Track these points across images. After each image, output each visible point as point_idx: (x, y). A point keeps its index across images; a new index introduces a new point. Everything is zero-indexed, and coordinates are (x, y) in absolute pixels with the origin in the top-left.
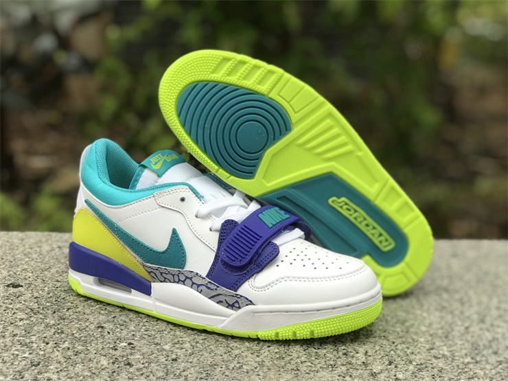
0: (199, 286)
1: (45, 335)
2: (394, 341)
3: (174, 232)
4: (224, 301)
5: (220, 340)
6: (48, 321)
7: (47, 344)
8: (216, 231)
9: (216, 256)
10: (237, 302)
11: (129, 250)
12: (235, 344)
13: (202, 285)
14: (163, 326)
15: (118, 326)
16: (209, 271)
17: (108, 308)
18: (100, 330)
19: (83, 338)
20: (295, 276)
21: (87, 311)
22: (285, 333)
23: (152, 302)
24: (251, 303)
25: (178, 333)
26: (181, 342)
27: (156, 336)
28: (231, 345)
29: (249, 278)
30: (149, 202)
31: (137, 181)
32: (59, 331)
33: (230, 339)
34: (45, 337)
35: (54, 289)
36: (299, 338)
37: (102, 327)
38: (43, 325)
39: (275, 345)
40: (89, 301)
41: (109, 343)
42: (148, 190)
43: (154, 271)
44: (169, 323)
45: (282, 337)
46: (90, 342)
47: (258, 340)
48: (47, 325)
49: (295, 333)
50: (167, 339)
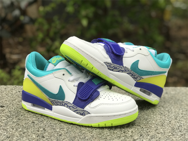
0: (70, 107)
1: (12, 126)
2: (143, 127)
3: (61, 87)
4: (79, 113)
5: (78, 127)
6: (14, 120)
7: (13, 129)
8: (76, 86)
9: (76, 96)
10: (84, 113)
11: (44, 93)
12: (83, 129)
13: (71, 106)
14: (56, 122)
15: (40, 122)
16: (74, 102)
17: (36, 115)
18: (33, 124)
19: (26, 127)
20: (105, 103)
21: (29, 116)
22: (102, 125)
23: (52, 113)
24: (89, 113)
25: (62, 125)
26: (63, 128)
27: (54, 126)
28: (82, 129)
29: (88, 104)
30: (51, 75)
31: (47, 67)
32: (18, 124)
33: (81, 127)
34: (12, 127)
35: (16, 108)
36: (107, 126)
37: (34, 123)
38: (12, 122)
39: (98, 129)
40: (29, 113)
41: (36, 129)
42: (51, 71)
43: (53, 101)
44: (59, 121)
45: (101, 126)
46: (29, 129)
47: (92, 127)
48: (13, 122)
49: (105, 124)
50: (58, 127)
